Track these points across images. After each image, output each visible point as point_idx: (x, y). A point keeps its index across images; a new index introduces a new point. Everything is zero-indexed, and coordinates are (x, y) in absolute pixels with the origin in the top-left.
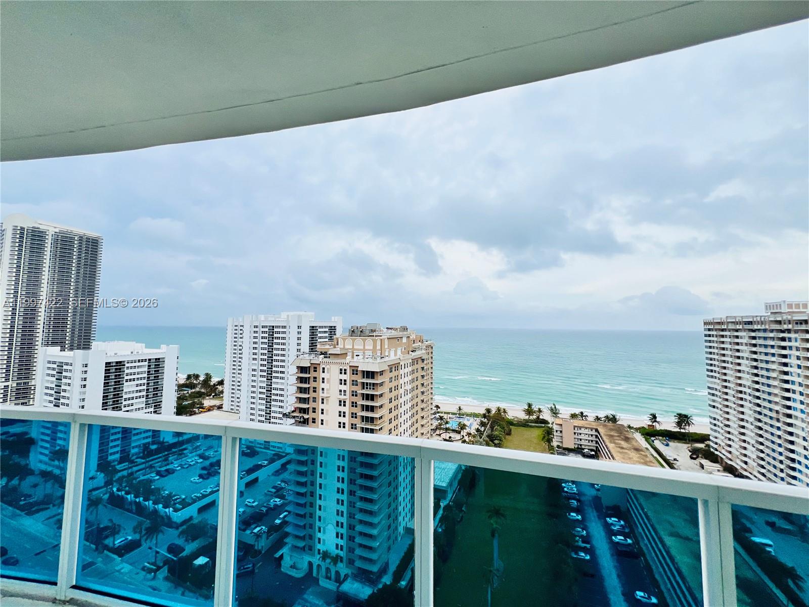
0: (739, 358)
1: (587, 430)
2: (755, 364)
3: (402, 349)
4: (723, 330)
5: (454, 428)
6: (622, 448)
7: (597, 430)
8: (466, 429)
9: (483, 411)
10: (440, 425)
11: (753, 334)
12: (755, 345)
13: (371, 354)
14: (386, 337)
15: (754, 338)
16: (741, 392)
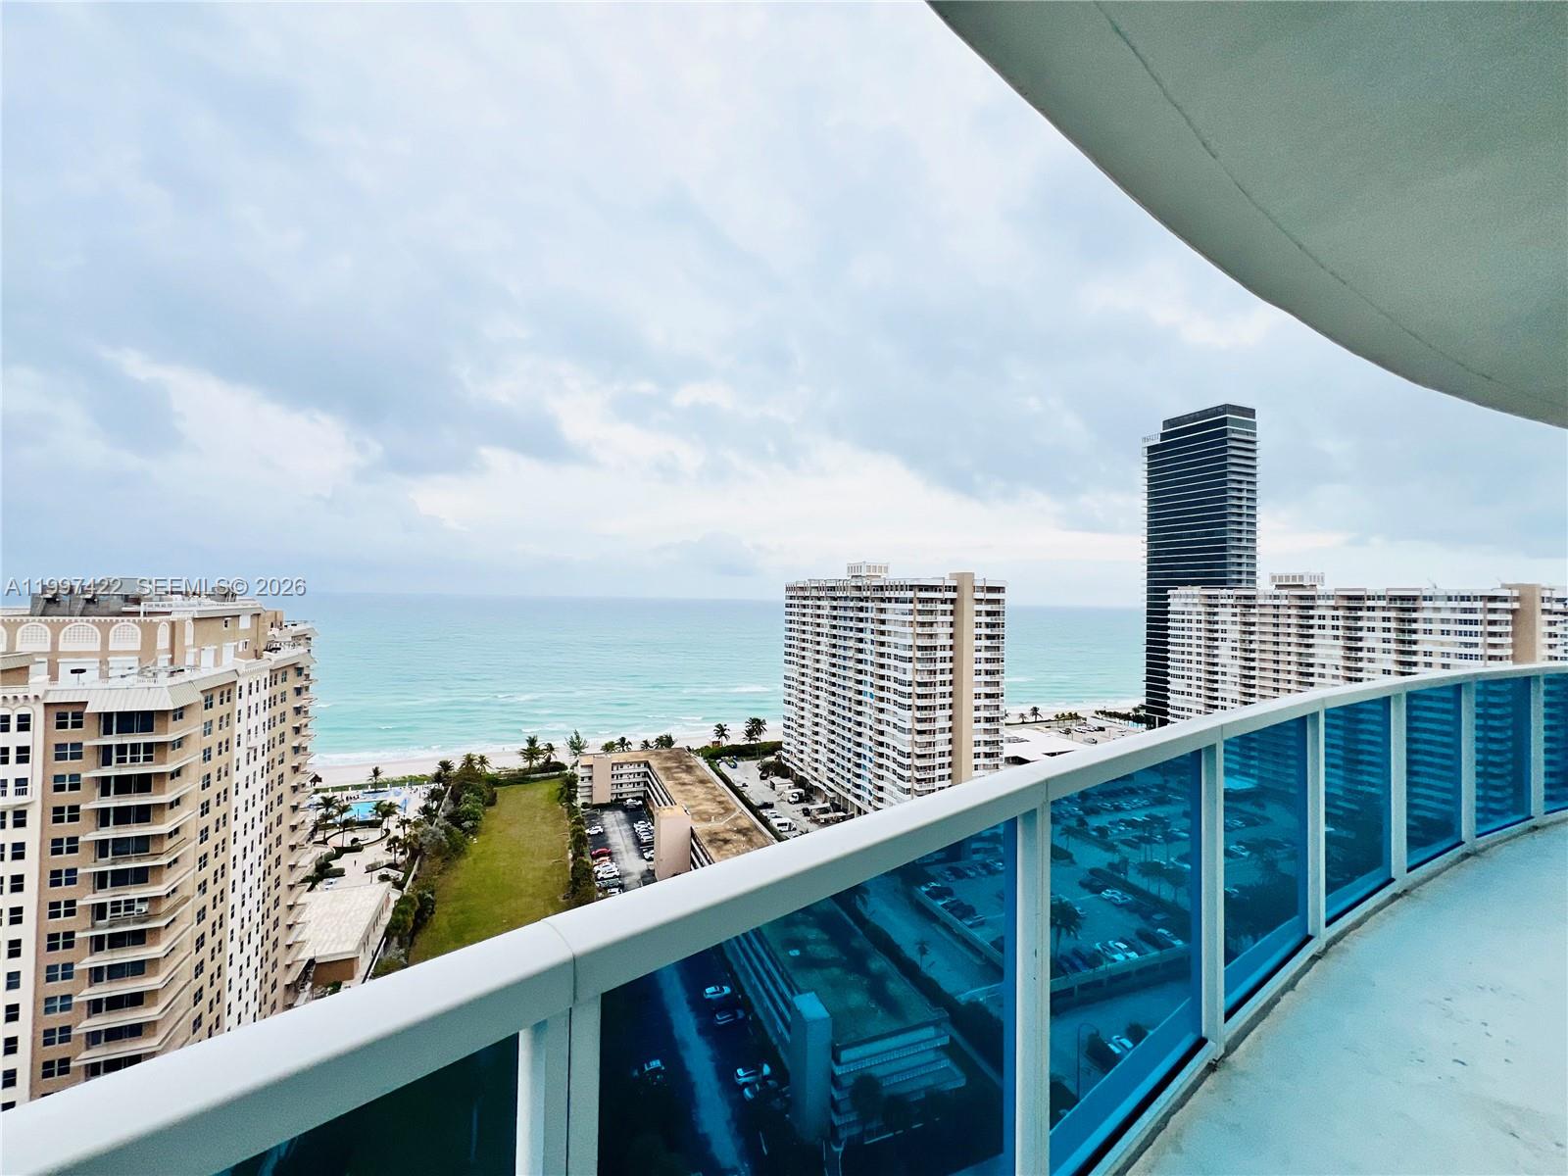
0: (818, 634)
1: (632, 767)
2: (834, 641)
3: (236, 647)
4: (805, 598)
5: (361, 819)
6: (684, 784)
7: (647, 764)
8: (395, 813)
9: (433, 769)
10: (326, 817)
11: (835, 603)
12: (835, 618)
13: (136, 664)
14: (191, 616)
15: (835, 608)
16: (818, 679)
